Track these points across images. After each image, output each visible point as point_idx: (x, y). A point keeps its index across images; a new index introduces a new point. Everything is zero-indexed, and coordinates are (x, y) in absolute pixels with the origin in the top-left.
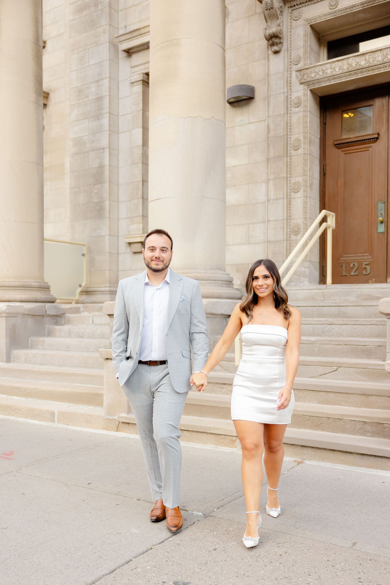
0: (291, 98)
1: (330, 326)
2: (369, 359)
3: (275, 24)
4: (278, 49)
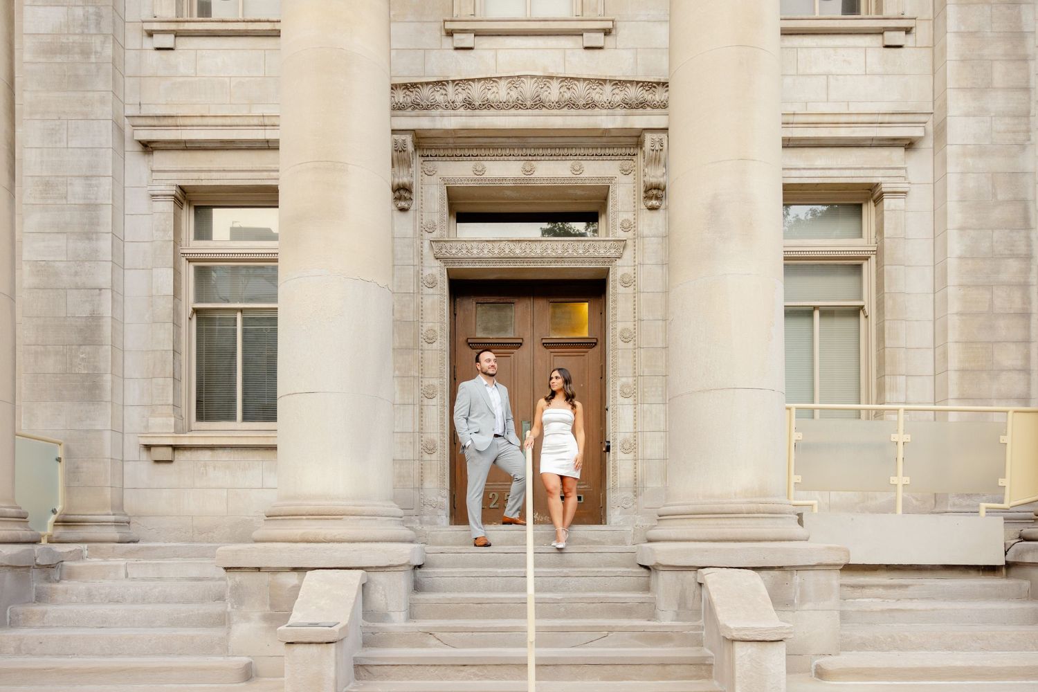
0: (422, 274)
1: (564, 578)
2: (629, 618)
3: (406, 172)
4: (406, 205)
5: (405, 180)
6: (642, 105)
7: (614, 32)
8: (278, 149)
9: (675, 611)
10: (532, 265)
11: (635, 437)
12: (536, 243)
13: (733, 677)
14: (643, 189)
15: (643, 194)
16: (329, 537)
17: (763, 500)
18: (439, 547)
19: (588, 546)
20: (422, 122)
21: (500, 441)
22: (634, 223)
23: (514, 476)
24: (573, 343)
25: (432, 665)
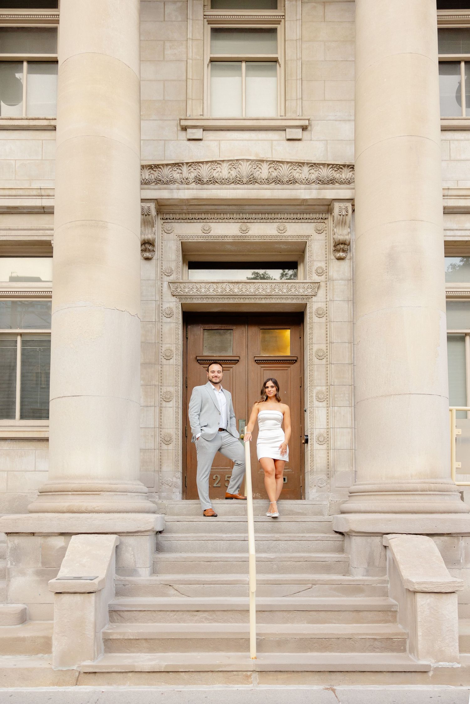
0: (162, 307)
1: (275, 541)
3: (150, 231)
4: (150, 256)
5: (149, 236)
6: (332, 181)
7: (309, 128)
8: (53, 213)
9: (365, 568)
10: (247, 301)
11: (328, 432)
12: (250, 285)
13: (415, 621)
14: (332, 244)
15: (332, 248)
16: (90, 509)
17: (434, 481)
18: (176, 517)
19: (294, 517)
20: (164, 194)
21: (223, 434)
22: (326, 269)
23: (235, 461)
24: (279, 360)
25: (172, 611)
